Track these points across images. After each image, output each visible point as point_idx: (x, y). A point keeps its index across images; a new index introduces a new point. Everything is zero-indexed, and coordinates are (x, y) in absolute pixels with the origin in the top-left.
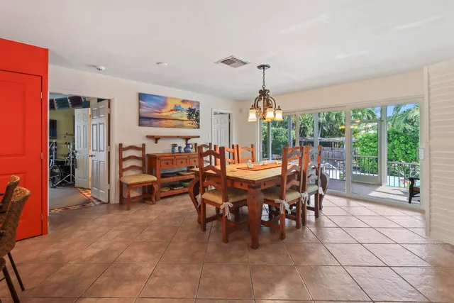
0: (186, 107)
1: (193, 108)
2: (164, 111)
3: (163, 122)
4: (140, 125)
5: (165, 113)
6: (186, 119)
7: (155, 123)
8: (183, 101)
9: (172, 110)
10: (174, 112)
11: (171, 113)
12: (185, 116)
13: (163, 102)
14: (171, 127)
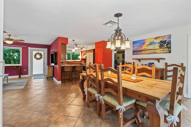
0: (158, 41)
1: (164, 40)
2: (143, 46)
3: (143, 52)
4: (133, 54)
5: (144, 47)
6: (159, 48)
7: (139, 53)
8: (156, 38)
9: (148, 45)
10: (149, 46)
11: (148, 46)
12: (157, 46)
13: (143, 42)
14: (148, 54)
